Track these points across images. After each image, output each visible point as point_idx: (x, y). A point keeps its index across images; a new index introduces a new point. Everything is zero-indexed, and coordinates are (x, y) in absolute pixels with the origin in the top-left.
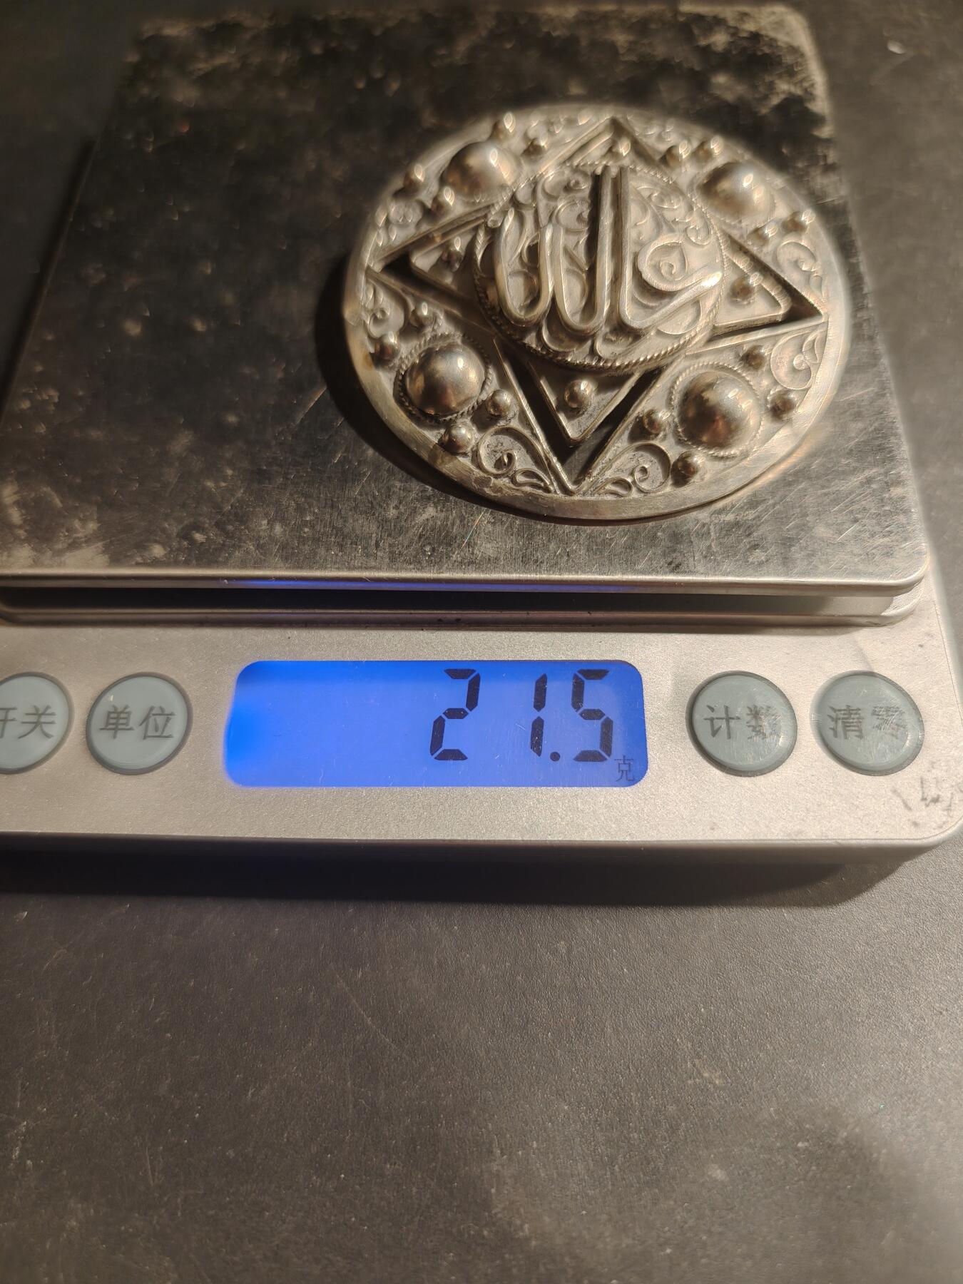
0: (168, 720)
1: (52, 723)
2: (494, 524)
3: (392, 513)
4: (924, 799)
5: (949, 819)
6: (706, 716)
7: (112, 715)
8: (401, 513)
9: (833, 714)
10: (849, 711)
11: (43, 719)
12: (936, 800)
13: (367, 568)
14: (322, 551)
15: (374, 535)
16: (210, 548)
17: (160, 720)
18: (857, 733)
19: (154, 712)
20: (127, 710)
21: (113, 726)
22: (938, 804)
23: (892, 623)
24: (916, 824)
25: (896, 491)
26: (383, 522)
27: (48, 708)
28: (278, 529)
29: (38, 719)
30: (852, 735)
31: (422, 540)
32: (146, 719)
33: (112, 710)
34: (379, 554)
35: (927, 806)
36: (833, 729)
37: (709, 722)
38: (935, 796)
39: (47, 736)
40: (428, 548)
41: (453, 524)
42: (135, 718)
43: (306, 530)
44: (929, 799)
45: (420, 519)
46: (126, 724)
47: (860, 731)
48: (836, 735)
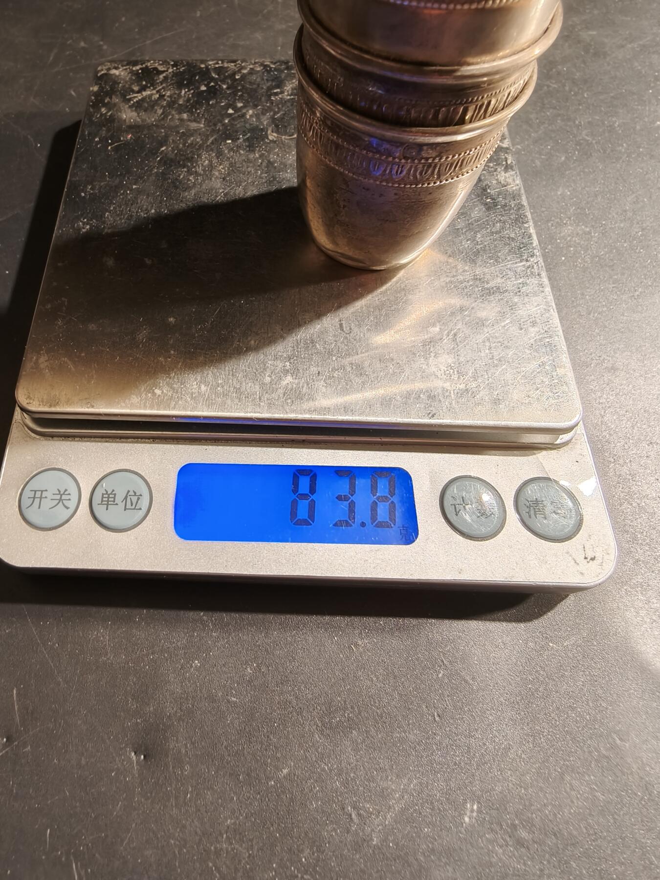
0: (138, 499)
1: (70, 500)
2: (326, 387)
3: (267, 379)
4: (586, 558)
5: (603, 571)
6: (451, 503)
7: (104, 496)
8: (272, 380)
9: (528, 504)
10: (537, 502)
11: (64, 497)
12: (593, 559)
13: (255, 412)
14: (229, 402)
15: (258, 393)
16: (164, 398)
17: (134, 499)
18: (543, 516)
19: (129, 494)
20: (113, 493)
21: (106, 503)
22: (595, 561)
23: (560, 448)
24: (582, 574)
25: (560, 371)
26: (263, 385)
27: (66, 490)
28: (203, 388)
29: (61, 497)
30: (539, 516)
31: (286, 396)
32: (126, 498)
33: (105, 493)
34: (261, 404)
35: (588, 562)
36: (528, 513)
37: (453, 506)
38: (593, 557)
39: (67, 508)
40: (289, 401)
41: (303, 387)
42: (119, 498)
43: (219, 389)
44: (589, 558)
45: (284, 383)
46: (114, 501)
47: (544, 514)
48: (530, 517)
